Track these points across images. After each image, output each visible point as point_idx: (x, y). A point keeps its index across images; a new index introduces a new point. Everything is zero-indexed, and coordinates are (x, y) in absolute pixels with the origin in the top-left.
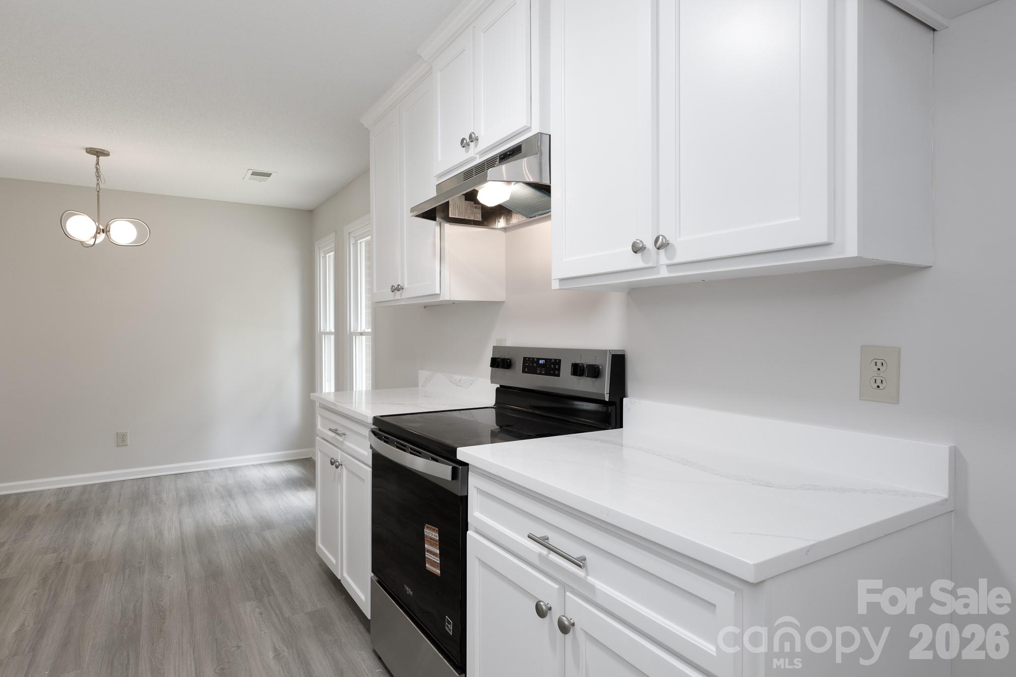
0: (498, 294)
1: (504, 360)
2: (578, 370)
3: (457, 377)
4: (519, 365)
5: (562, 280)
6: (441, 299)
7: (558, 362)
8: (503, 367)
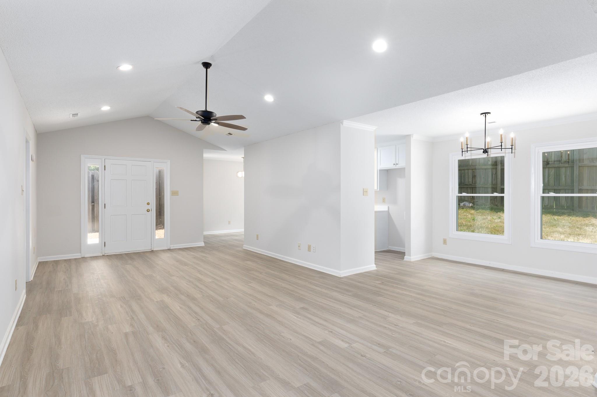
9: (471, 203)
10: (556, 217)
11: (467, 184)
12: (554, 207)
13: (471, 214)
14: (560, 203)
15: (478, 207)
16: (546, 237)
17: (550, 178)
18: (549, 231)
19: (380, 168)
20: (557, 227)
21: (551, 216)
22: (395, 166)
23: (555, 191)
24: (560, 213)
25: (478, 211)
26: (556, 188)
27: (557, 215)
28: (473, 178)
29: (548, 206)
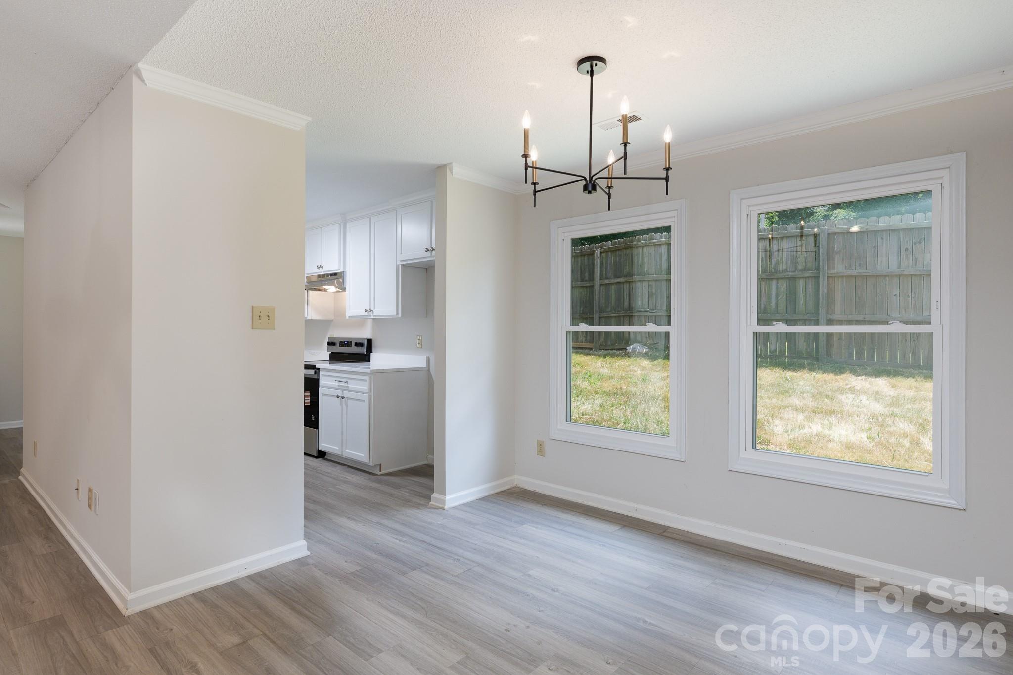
0: (331, 317)
1: (332, 342)
2: (357, 344)
3: (312, 351)
4: (338, 344)
5: (349, 317)
6: (308, 319)
7: (351, 342)
8: (332, 345)
9: (646, 345)
10: (789, 374)
11: (639, 309)
12: (787, 353)
13: (643, 368)
14: (795, 345)
15: (658, 354)
16: (770, 419)
17: (779, 298)
18: (776, 405)
19: (401, 261)
20: (790, 396)
21: (781, 372)
22: (429, 254)
23: (788, 322)
24: (796, 366)
25: (655, 363)
26: (789, 318)
27: (790, 370)
28: (650, 298)
29: (775, 351)
